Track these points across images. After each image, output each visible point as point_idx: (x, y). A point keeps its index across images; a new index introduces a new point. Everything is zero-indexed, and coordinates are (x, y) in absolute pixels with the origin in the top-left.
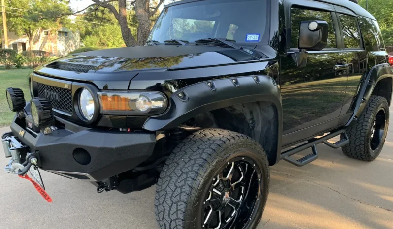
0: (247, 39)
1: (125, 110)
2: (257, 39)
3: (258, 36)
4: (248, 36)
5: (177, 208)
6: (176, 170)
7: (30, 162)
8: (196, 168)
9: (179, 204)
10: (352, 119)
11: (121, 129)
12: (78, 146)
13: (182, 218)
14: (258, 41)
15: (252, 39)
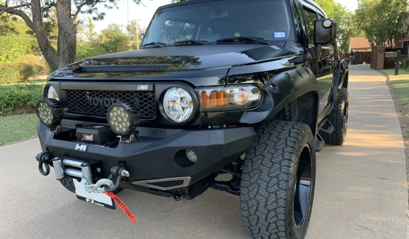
0: (275, 37)
1: (217, 106)
2: (284, 36)
3: (284, 33)
4: (275, 33)
5: (277, 197)
6: (264, 162)
7: (120, 175)
8: (287, 156)
9: (278, 193)
10: (332, 108)
11: (210, 127)
12: (180, 147)
13: (283, 206)
14: (285, 37)
15: (279, 36)
